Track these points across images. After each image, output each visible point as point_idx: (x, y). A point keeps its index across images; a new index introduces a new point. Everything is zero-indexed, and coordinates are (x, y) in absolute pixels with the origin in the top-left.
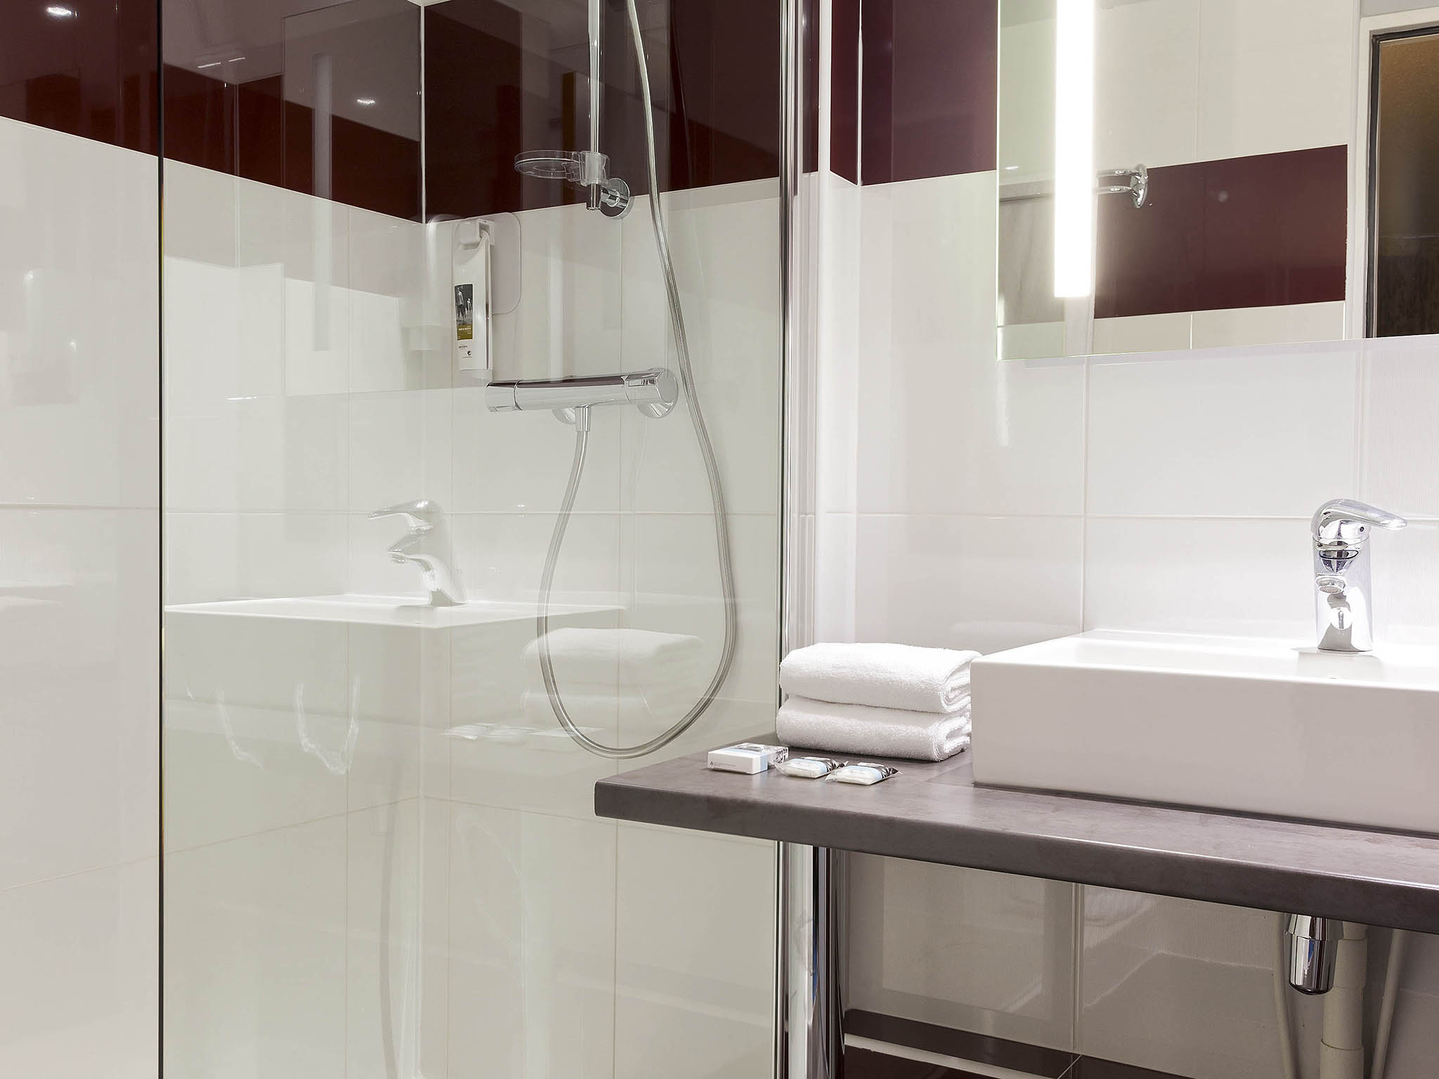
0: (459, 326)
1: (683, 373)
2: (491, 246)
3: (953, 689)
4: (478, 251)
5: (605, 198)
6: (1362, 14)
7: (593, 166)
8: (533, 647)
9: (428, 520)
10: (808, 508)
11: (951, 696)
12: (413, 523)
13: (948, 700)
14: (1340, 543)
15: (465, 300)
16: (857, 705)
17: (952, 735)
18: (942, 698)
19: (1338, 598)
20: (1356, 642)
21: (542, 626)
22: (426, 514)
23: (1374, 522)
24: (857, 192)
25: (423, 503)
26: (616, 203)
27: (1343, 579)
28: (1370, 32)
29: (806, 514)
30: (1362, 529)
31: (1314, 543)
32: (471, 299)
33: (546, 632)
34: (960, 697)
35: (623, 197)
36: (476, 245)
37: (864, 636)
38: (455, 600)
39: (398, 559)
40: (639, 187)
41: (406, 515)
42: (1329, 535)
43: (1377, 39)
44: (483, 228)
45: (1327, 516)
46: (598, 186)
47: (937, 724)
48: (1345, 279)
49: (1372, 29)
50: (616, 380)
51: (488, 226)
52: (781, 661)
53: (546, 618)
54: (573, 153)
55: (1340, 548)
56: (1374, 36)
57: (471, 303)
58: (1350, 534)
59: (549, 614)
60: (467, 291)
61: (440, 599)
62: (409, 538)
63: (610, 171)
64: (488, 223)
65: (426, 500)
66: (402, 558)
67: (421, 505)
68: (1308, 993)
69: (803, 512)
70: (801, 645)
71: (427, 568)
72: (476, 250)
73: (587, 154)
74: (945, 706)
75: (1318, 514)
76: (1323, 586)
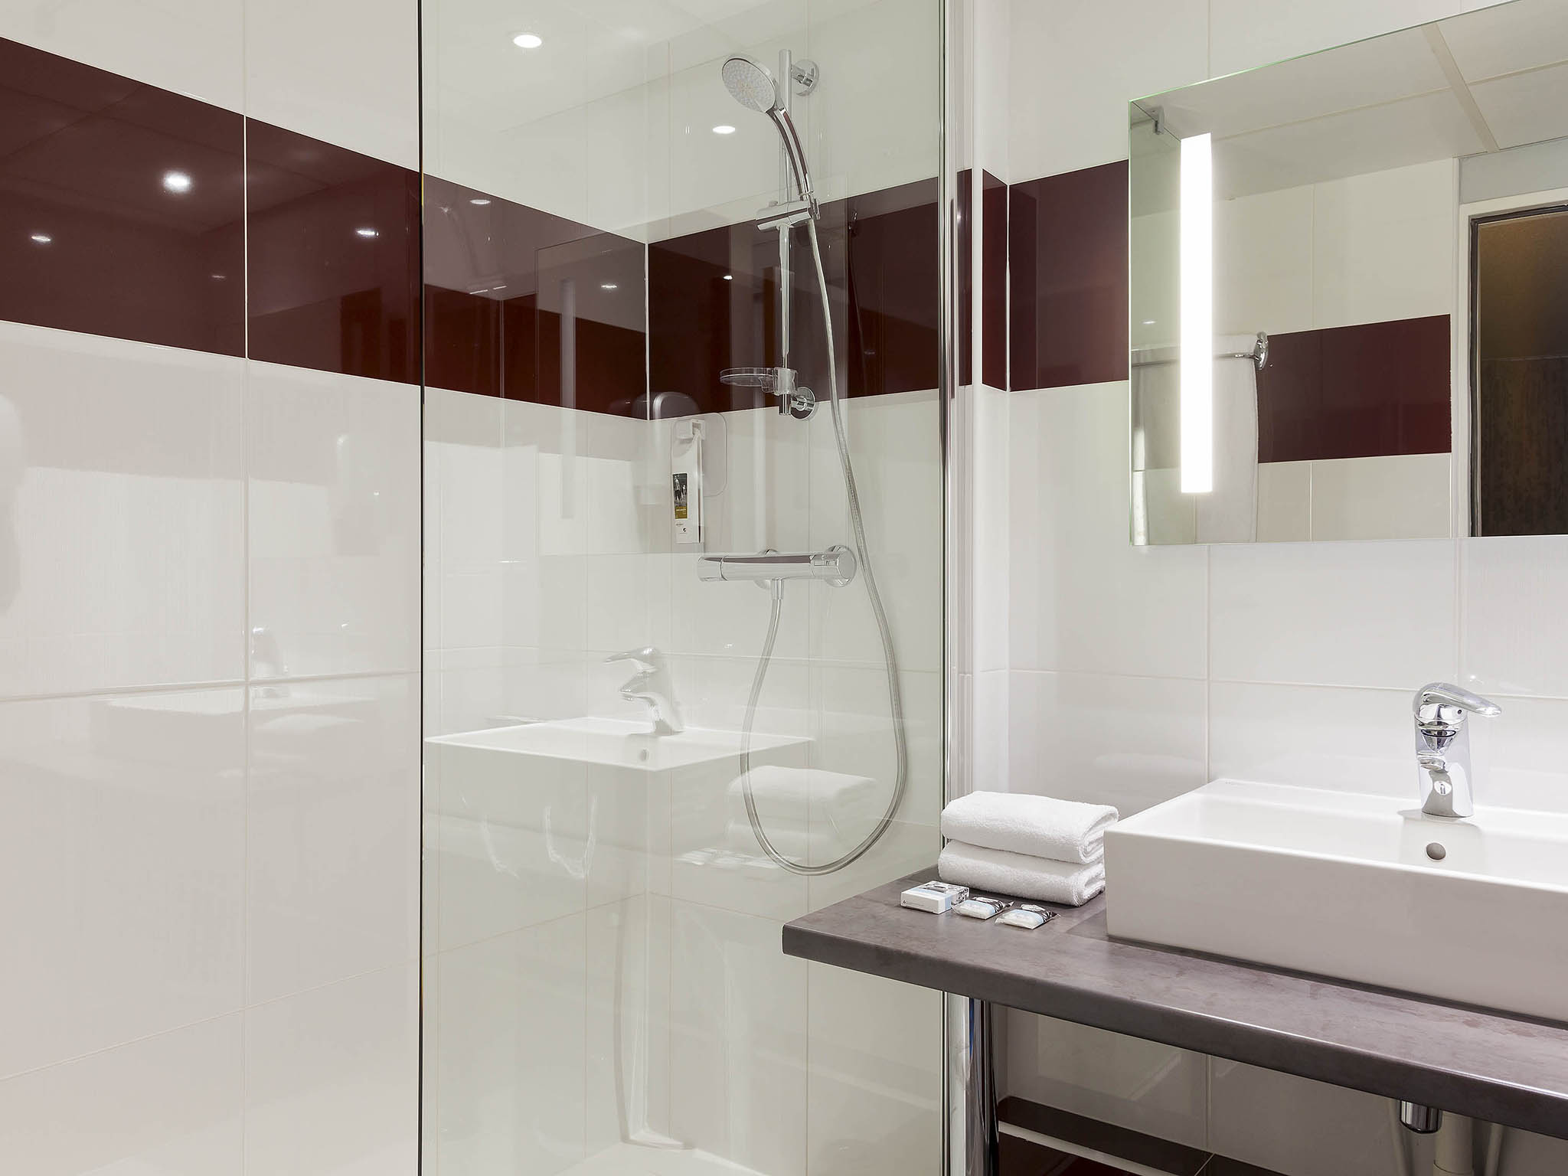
0: (676, 508)
1: (859, 549)
2: (702, 441)
3: (1091, 843)
4: (690, 447)
5: (794, 404)
6: (1461, 202)
7: (785, 379)
8: (737, 784)
9: (652, 664)
10: (965, 669)
11: (1089, 849)
12: (640, 666)
13: (1086, 853)
14: (1440, 723)
15: (681, 486)
16: (1007, 851)
17: (1089, 883)
18: (1081, 852)
19: (1440, 773)
20: (1457, 809)
21: (745, 762)
22: (650, 659)
23: (1470, 707)
24: (1007, 396)
25: (648, 652)
26: (802, 408)
27: (1443, 758)
28: (1469, 216)
29: (965, 673)
30: (1460, 712)
31: (1416, 722)
32: (686, 485)
33: (748, 770)
34: (1098, 847)
35: (809, 402)
36: (690, 440)
37: (1017, 787)
38: (675, 728)
39: (627, 697)
40: (821, 393)
41: (632, 660)
42: (1429, 714)
43: (1475, 222)
44: (695, 426)
45: (1427, 697)
46: (789, 396)
47: (1076, 874)
48: (1451, 433)
49: (1471, 214)
50: (805, 559)
51: (700, 424)
52: (944, 808)
53: (748, 754)
54: (768, 369)
55: (1441, 728)
56: (1472, 220)
57: (686, 487)
58: (1448, 715)
59: (750, 751)
60: (682, 480)
61: (663, 729)
62: (635, 680)
63: (798, 382)
64: (700, 422)
65: (650, 647)
66: (631, 697)
67: (647, 652)
68: (1419, 1132)
69: (962, 671)
70: (961, 794)
71: (652, 703)
72: (690, 444)
73: (779, 370)
74: (1083, 858)
75: (1419, 694)
76: (1424, 763)
